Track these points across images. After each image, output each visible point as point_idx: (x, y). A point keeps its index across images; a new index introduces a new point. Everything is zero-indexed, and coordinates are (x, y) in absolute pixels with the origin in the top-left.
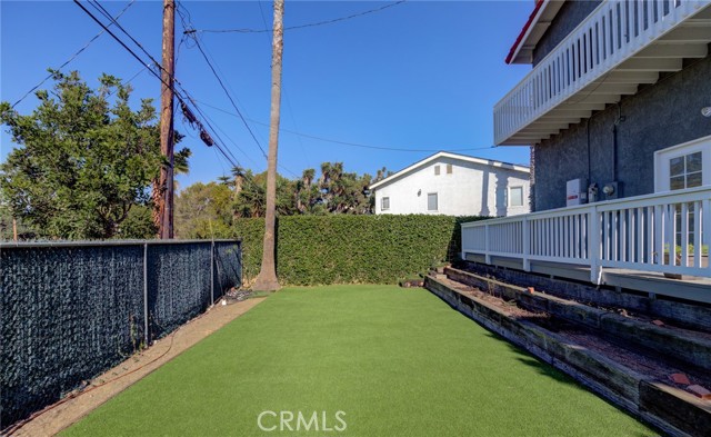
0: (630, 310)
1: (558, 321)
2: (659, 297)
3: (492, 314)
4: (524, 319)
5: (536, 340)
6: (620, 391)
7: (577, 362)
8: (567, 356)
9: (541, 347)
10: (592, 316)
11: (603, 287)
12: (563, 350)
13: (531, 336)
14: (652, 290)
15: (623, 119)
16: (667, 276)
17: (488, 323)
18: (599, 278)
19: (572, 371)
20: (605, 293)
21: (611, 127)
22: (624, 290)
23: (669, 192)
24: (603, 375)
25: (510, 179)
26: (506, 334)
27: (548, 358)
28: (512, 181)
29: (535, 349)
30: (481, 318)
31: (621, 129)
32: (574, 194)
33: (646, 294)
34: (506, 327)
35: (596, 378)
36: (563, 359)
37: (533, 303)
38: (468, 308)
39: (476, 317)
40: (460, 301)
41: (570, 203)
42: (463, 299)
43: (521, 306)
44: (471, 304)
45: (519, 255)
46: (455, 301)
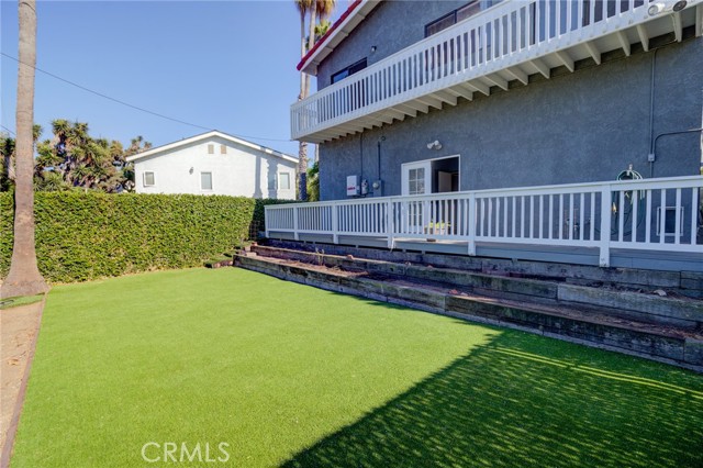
0: (412, 262)
1: (377, 275)
2: (427, 252)
3: (329, 278)
4: (358, 277)
5: (373, 289)
6: (435, 305)
7: (407, 296)
8: (400, 294)
9: (379, 293)
10: (399, 268)
11: (394, 250)
12: (396, 291)
13: (370, 287)
14: (424, 249)
15: (384, 138)
16: (429, 240)
17: (325, 285)
18: (392, 246)
19: (403, 302)
20: (395, 254)
21: (376, 143)
22: (408, 251)
23: (430, 194)
24: (425, 299)
25: (279, 166)
26: (345, 289)
27: (384, 298)
28: (281, 168)
29: (373, 295)
30: (316, 282)
31: (382, 145)
32: (353, 186)
33: (420, 252)
34: (345, 285)
35: (419, 302)
36: (396, 296)
37: (354, 266)
38: (300, 277)
39: (310, 282)
40: (289, 272)
41: (349, 193)
42: (294, 270)
43: (342, 269)
44: (304, 273)
45: (329, 232)
46: (282, 274)
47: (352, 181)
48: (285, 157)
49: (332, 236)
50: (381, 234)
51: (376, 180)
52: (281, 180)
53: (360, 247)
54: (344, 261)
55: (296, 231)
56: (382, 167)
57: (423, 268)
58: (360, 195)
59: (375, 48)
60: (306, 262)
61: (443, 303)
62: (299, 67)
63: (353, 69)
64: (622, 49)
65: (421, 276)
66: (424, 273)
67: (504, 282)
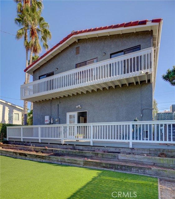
0: (70, 149)
1: (57, 154)
2: (76, 145)
3: (37, 156)
4: (49, 155)
5: (56, 160)
6: (79, 164)
7: (69, 161)
8: (66, 161)
9: (58, 161)
10: (66, 151)
11: (64, 144)
12: (65, 160)
13: (54, 159)
14: (75, 144)
15: (60, 103)
16: (77, 141)
17: (35, 159)
18: (63, 143)
19: (67, 164)
20: (64, 146)
21: (57, 104)
22: (69, 145)
23: (77, 124)
24: (75, 162)
25: (14, 110)
26: (44, 161)
27: (60, 163)
29: (55, 162)
30: (31, 159)
31: (59, 105)
32: (47, 120)
33: (73, 145)
34: (44, 159)
35: (74, 163)
37: (48, 151)
38: (23, 157)
39: (28, 159)
40: (18, 155)
41: (46, 122)
42: (20, 154)
43: (42, 152)
44: (25, 155)
45: (37, 138)
46: (15, 156)
47: (47, 118)
48: (17, 107)
49: (38, 140)
50: (59, 138)
51: (57, 118)
52: (14, 116)
53: (50, 143)
54: (44, 149)
55: (22, 137)
56: (59, 113)
57: (75, 151)
58: (50, 123)
59: (57, 69)
60: (26, 150)
61: (82, 163)
62: (25, 71)
63: (48, 75)
64: (134, 83)
65: (74, 154)
66: (75, 152)
67: (102, 154)
